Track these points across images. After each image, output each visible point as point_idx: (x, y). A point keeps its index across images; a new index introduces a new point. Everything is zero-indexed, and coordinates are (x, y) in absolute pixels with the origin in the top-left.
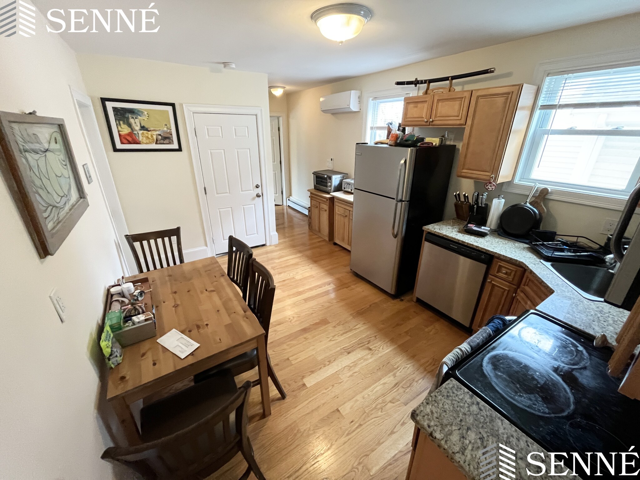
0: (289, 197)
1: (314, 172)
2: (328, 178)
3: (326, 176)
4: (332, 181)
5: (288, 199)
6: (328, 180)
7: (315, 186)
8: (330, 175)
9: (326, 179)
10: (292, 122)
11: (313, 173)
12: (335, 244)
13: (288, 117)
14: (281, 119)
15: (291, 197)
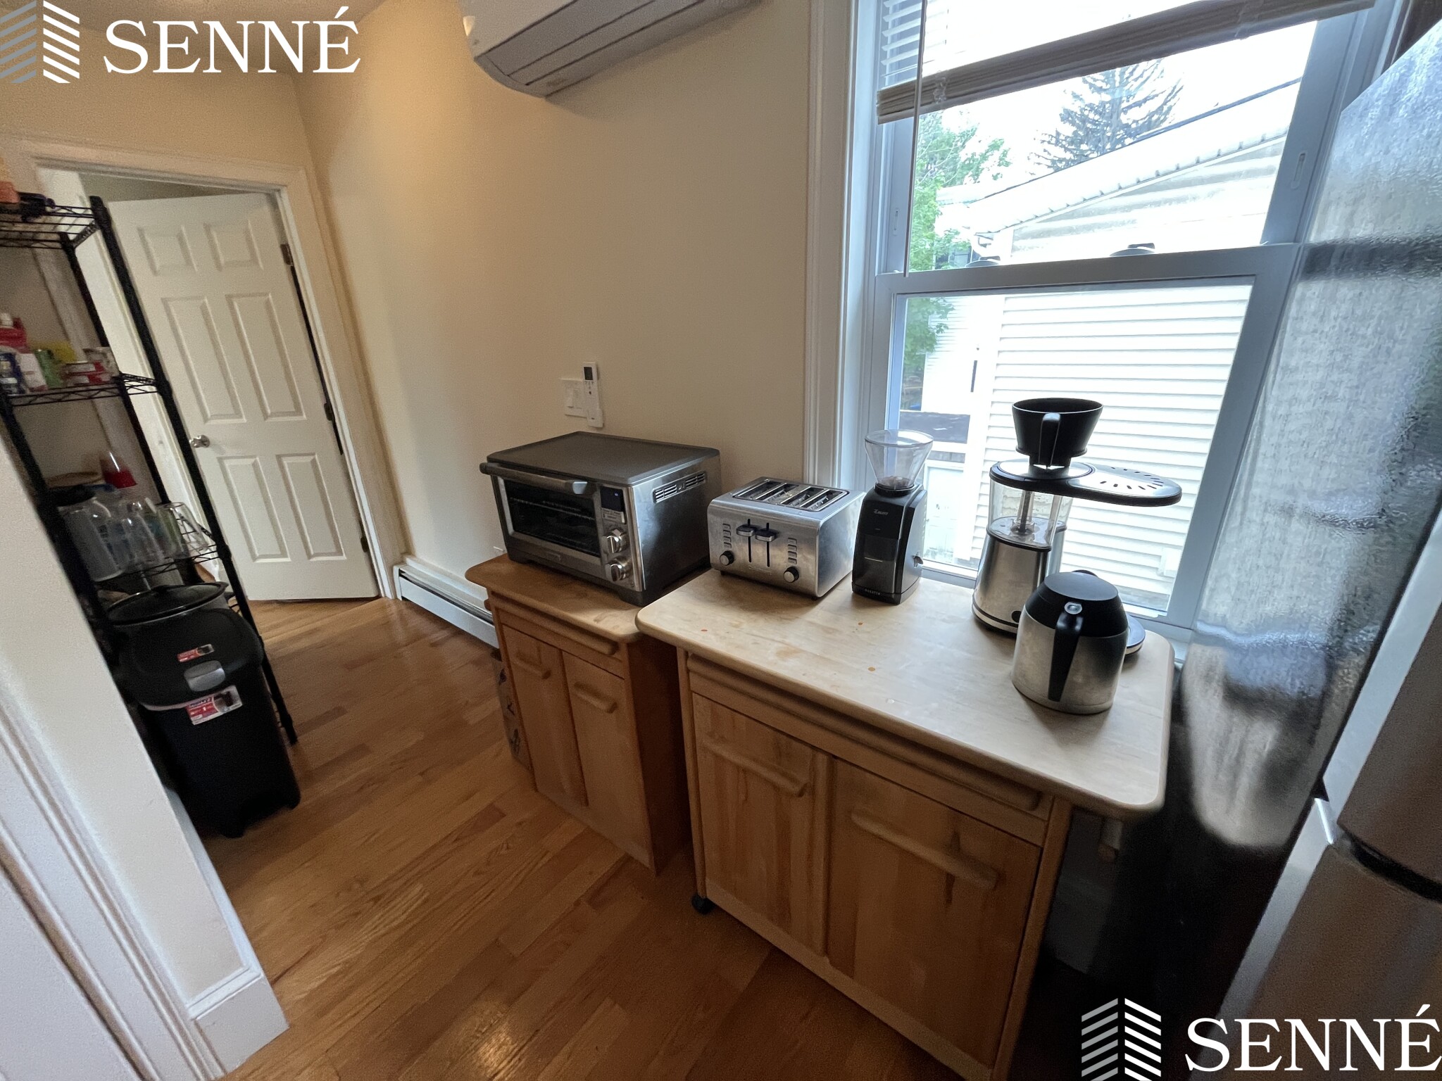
0: (402, 562)
1: (490, 459)
2: (597, 499)
3: (578, 487)
4: (630, 518)
5: (396, 569)
6: (603, 515)
7: (509, 540)
8: (607, 474)
9: (583, 505)
10: (347, 211)
11: (484, 469)
12: (707, 907)
13: (322, 187)
14: (285, 201)
15: (409, 560)
